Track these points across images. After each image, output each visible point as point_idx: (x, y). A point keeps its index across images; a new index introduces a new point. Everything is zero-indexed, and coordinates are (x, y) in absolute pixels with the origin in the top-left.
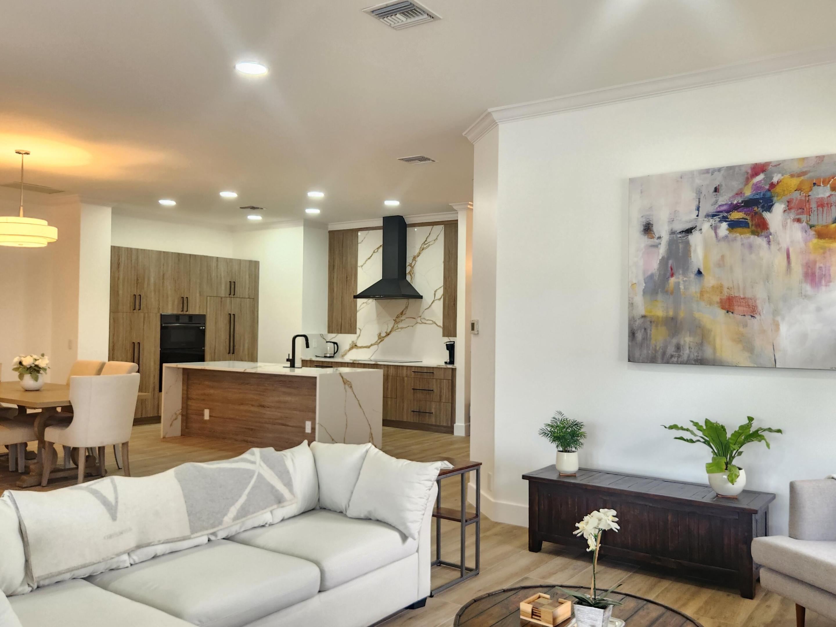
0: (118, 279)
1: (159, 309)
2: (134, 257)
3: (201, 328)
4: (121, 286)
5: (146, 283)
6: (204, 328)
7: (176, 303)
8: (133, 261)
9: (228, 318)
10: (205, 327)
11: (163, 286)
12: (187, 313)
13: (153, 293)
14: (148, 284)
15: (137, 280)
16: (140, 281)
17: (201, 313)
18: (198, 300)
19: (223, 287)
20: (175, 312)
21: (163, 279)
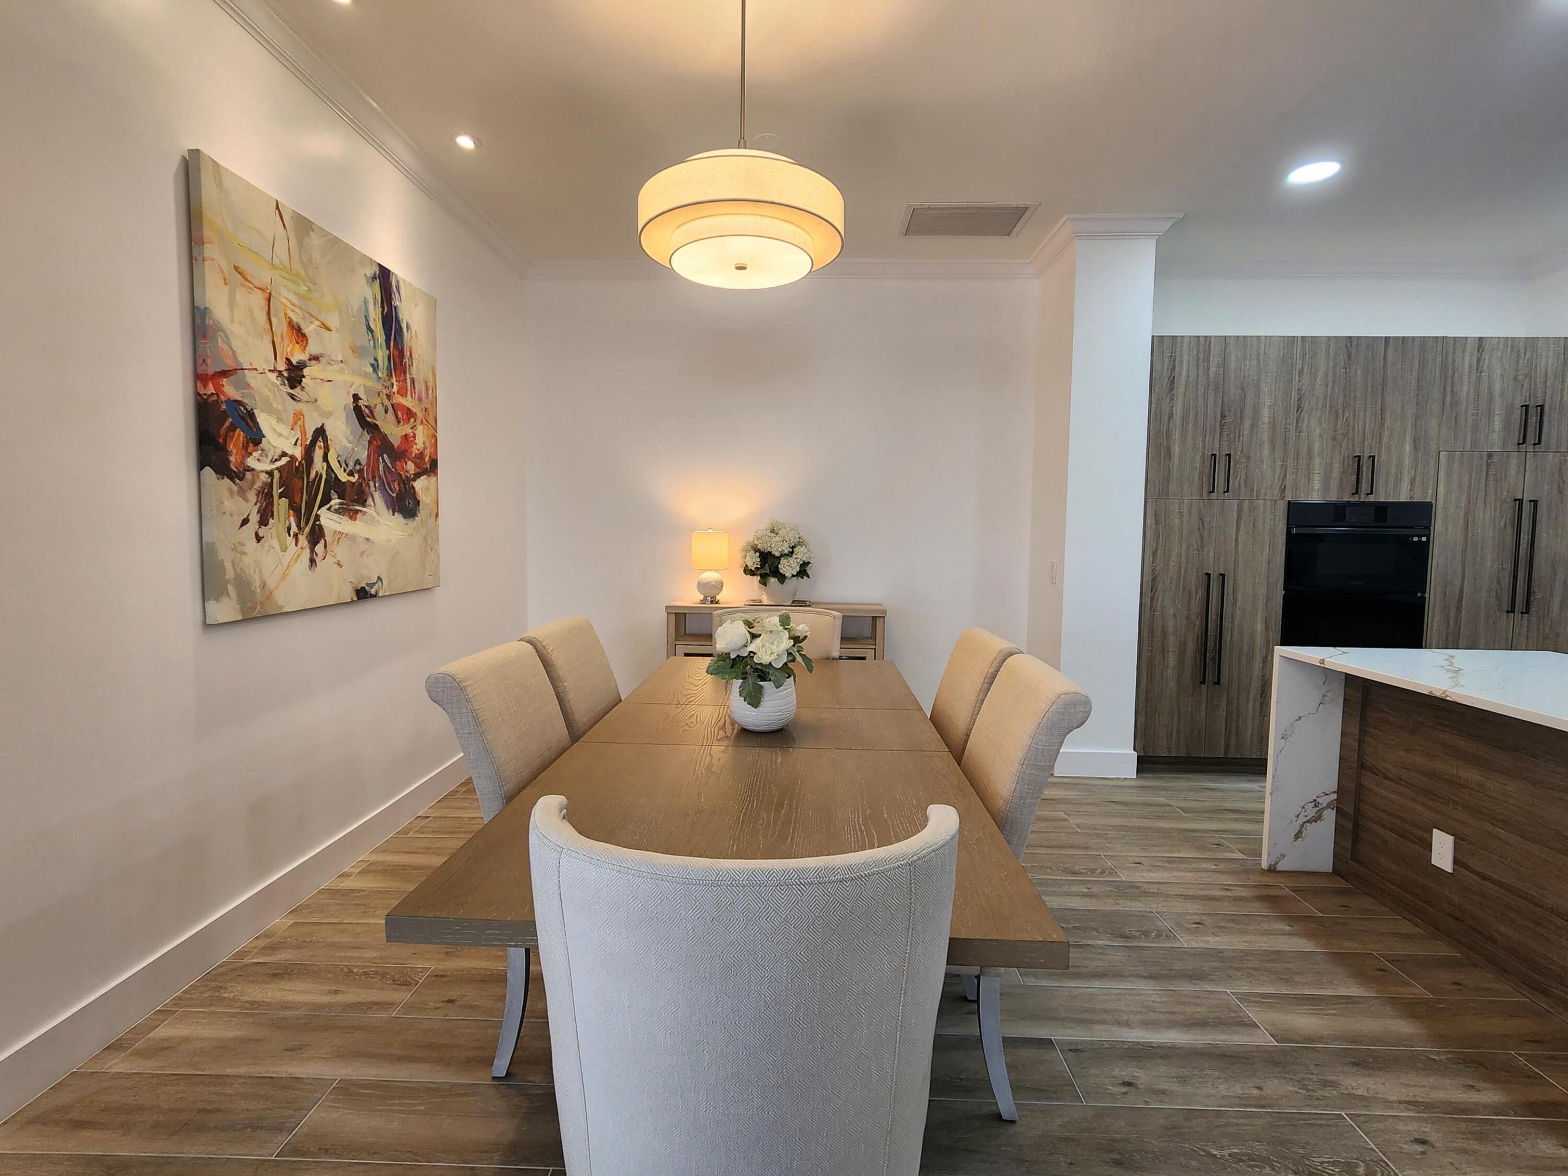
0: (1171, 416)
1: (1283, 490)
2: (1214, 360)
3: (1416, 539)
4: (1176, 435)
5: (1247, 423)
6: (1424, 539)
7: (1336, 473)
8: (1213, 370)
9: (1509, 512)
10: (1428, 537)
11: (1299, 431)
12: (1371, 498)
13: (1266, 450)
14: (1254, 426)
15: (1223, 416)
16: (1229, 419)
17: (1417, 499)
18: (1407, 462)
19: (1497, 424)
20: (1333, 497)
21: (1299, 408)
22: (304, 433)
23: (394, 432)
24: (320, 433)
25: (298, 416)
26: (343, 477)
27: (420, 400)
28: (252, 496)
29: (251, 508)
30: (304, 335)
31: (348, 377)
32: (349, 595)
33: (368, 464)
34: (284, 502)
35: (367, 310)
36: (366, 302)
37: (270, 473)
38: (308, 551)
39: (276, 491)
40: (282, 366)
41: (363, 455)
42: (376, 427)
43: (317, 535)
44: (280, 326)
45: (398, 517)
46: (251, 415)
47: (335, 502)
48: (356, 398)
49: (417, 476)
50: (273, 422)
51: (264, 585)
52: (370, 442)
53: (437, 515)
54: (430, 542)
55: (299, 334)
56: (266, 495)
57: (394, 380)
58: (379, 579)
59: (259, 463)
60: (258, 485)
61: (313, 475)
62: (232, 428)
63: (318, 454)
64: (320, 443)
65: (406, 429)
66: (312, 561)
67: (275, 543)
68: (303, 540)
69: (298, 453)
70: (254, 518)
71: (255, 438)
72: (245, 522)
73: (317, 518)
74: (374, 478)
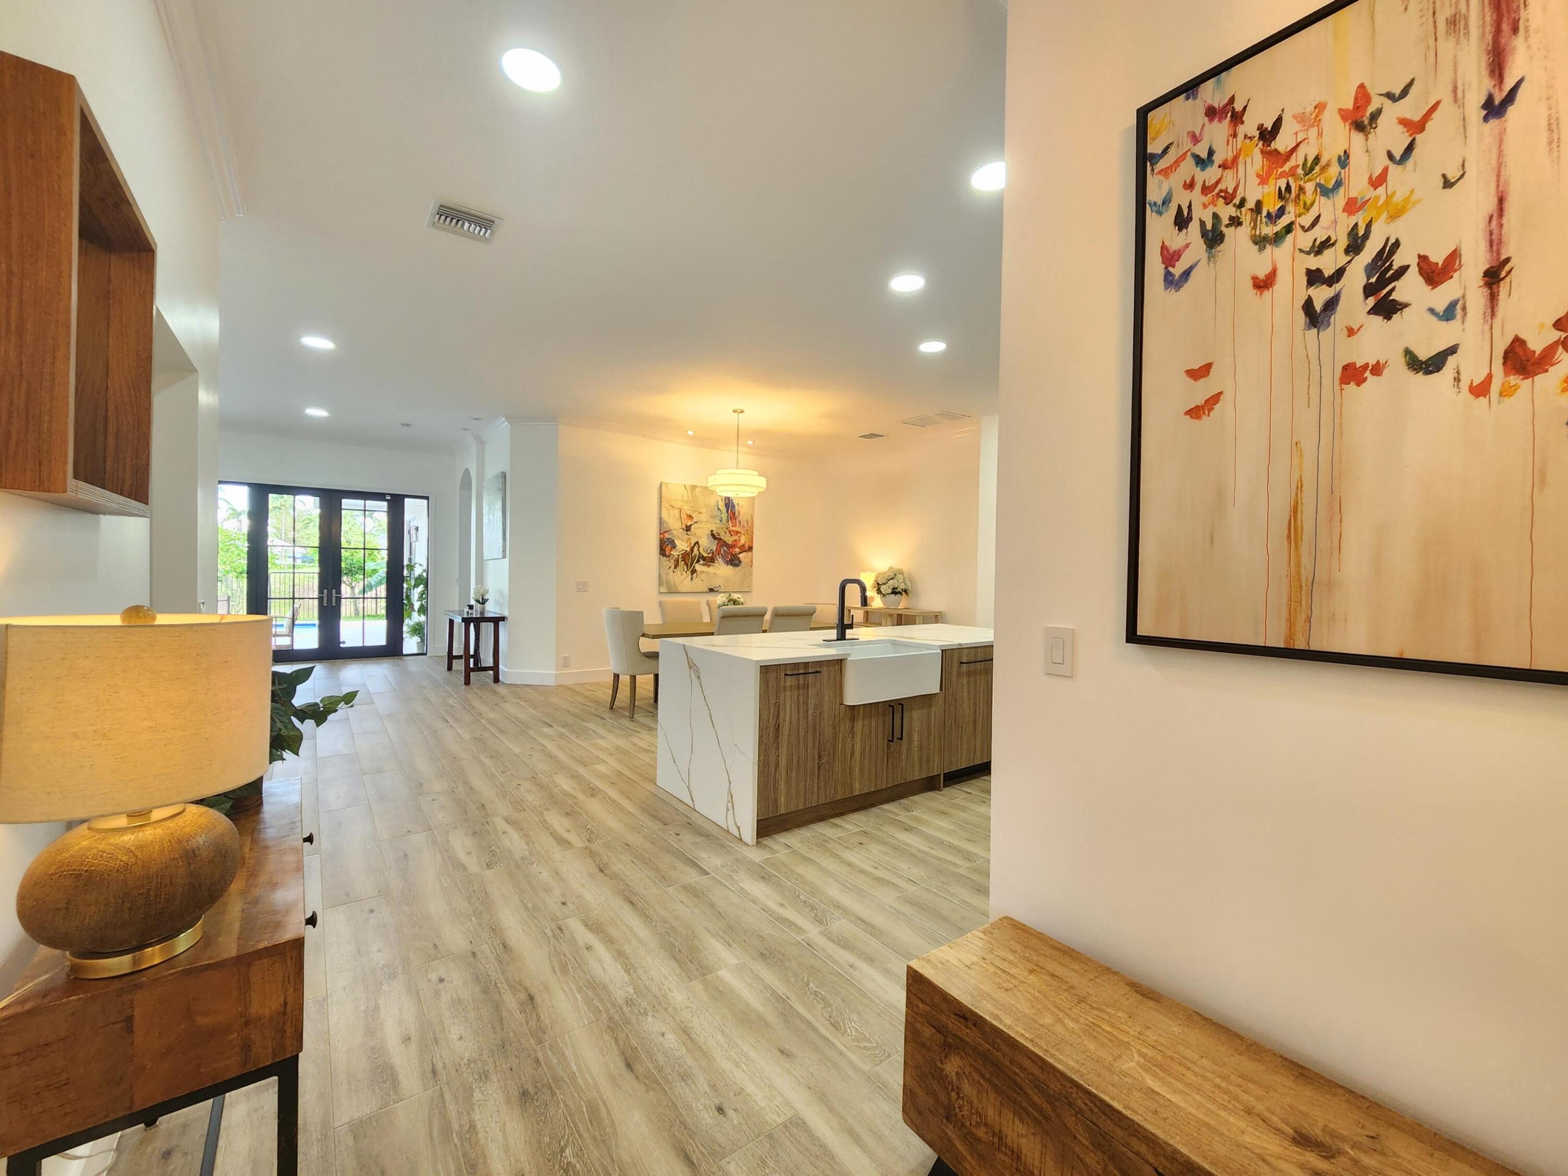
22: (691, 543)
23: (729, 539)
24: (697, 543)
25: (689, 539)
26: (705, 555)
27: (744, 527)
28: (672, 561)
29: (672, 564)
30: (692, 517)
31: (709, 525)
32: (706, 589)
33: (716, 550)
34: (683, 562)
35: (718, 504)
36: (717, 501)
37: (679, 555)
38: (690, 576)
39: (680, 560)
40: (684, 527)
41: (714, 548)
42: (721, 539)
43: (693, 572)
44: (684, 516)
45: (730, 567)
46: (673, 541)
47: (702, 562)
48: (712, 531)
49: (740, 553)
50: (680, 542)
51: (675, 584)
52: (717, 544)
53: (752, 566)
54: (748, 576)
55: (690, 517)
56: (677, 561)
57: (730, 523)
58: (719, 586)
59: (675, 553)
60: (674, 559)
61: (693, 555)
62: (667, 545)
63: (696, 549)
64: (697, 546)
65: (736, 538)
66: (692, 579)
67: (679, 573)
68: (689, 573)
69: (688, 549)
70: (673, 567)
71: (674, 547)
72: (670, 568)
73: (694, 567)
74: (719, 554)
